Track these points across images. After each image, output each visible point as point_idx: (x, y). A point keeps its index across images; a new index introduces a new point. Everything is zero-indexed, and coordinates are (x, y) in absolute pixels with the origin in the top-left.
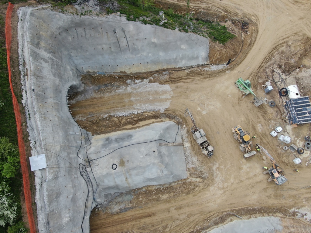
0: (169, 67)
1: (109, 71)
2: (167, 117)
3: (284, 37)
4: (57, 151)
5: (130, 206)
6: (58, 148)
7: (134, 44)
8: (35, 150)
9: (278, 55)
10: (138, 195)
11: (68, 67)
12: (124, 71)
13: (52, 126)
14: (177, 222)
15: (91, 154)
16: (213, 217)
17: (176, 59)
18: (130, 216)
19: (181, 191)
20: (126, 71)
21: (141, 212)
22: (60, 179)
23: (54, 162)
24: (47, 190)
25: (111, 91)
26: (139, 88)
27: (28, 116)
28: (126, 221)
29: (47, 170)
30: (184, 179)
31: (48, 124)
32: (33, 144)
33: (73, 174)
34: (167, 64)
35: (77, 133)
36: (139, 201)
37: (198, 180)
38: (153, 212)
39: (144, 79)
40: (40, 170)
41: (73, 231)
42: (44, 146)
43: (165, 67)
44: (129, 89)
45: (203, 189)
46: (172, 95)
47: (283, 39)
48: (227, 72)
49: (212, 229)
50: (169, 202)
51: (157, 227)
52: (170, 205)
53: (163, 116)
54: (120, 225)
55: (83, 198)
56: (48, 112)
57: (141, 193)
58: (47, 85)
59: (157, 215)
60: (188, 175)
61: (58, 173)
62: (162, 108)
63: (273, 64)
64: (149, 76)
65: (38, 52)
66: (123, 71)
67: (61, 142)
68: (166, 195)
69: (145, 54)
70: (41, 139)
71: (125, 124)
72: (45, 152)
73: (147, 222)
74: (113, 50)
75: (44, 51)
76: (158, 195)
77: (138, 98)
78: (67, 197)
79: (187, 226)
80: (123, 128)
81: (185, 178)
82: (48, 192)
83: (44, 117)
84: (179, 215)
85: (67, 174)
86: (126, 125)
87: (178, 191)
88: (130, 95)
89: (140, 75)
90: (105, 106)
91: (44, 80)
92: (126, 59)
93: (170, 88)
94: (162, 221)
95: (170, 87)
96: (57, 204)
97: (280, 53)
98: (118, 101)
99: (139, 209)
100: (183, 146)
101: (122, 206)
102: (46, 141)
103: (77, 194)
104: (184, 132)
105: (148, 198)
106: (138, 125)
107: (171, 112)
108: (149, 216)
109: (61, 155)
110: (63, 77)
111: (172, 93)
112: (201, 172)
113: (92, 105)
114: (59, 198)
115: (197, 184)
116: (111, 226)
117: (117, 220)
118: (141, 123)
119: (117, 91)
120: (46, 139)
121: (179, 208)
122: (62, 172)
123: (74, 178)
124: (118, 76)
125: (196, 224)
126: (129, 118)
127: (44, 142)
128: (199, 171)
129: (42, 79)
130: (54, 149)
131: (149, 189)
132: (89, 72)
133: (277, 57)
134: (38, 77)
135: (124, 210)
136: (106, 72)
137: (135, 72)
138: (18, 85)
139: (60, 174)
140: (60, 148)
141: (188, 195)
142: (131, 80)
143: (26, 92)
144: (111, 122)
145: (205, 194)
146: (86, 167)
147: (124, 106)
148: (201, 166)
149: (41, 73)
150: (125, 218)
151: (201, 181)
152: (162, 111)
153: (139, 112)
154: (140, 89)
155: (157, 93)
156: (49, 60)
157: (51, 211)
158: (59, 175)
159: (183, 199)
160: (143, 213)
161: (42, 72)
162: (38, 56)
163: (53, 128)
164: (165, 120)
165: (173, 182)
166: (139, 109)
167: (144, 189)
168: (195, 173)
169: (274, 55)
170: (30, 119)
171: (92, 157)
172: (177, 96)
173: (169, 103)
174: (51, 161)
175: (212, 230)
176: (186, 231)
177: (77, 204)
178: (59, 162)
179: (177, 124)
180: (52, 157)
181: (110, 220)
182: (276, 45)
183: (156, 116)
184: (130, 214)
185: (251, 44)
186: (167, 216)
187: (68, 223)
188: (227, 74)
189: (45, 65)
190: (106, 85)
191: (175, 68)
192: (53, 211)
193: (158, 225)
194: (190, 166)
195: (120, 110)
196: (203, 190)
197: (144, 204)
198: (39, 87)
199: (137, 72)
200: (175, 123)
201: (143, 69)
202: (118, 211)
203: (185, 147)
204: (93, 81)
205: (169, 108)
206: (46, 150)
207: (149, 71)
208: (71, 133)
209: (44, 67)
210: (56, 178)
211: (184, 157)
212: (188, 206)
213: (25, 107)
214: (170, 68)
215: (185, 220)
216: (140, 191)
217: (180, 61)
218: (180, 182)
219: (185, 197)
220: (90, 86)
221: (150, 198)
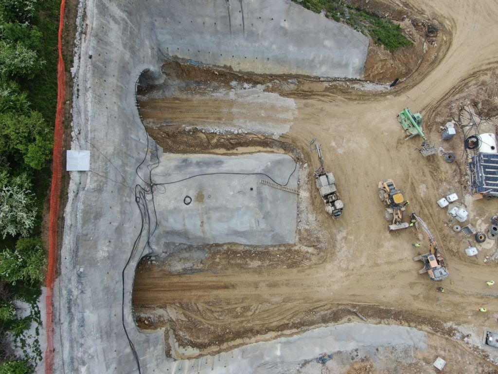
0: (300, 72)
1: (207, 61)
2: (282, 147)
3: (491, 61)
4: (109, 153)
5: (200, 268)
6: (110, 149)
7: (252, 25)
8: (78, 143)
9: (476, 86)
10: (214, 255)
11: (147, 42)
12: (230, 66)
13: (108, 117)
14: (266, 306)
15: (156, 175)
16: (323, 308)
17: (313, 61)
18: (197, 282)
19: (281, 262)
20: (233, 66)
21: (215, 279)
22: (105, 195)
23: (100, 167)
24: (84, 203)
25: (205, 93)
26: (247, 96)
27: (76, 92)
28: (189, 288)
29: (89, 174)
30: (290, 245)
31: (102, 111)
32: (76, 134)
33: (126, 195)
34: (298, 67)
35: (141, 141)
36: (214, 263)
37: (311, 250)
38: (232, 283)
39: (257, 84)
40: (79, 171)
41: (109, 273)
42: (91, 140)
43: (294, 72)
44: (232, 95)
45: (316, 264)
46: (295, 116)
47: (489, 64)
48: (388, 97)
49: (318, 327)
50: (260, 274)
51: (234, 306)
52: (261, 279)
53: (276, 145)
54: (180, 292)
55: (133, 235)
56: (105, 94)
57: (219, 251)
58: (112, 56)
59: (237, 288)
60: (297, 239)
61: (103, 184)
62: (277, 131)
63: (464, 98)
64: (266, 81)
65: (107, 5)
66: (228, 65)
67: (117, 143)
68: (257, 262)
69: (266, 44)
70: (89, 129)
71: (217, 146)
72: (91, 148)
73: (221, 296)
74: (219, 28)
75: (116, 6)
76: (245, 259)
77: (244, 111)
78: (110, 223)
79: (280, 315)
80: (212, 151)
81: (292, 242)
82: (85, 207)
83: (99, 100)
84: (271, 295)
85: (116, 192)
86: (217, 148)
87: (276, 259)
88: (231, 103)
89: (252, 77)
90: (190, 113)
91: (108, 48)
92: (236, 46)
93: (295, 105)
94: (245, 299)
95: (295, 103)
96: (94, 227)
97: (479, 84)
98: (212, 109)
99: (213, 275)
100: (298, 195)
101: (188, 265)
102: (96, 134)
103: (124, 225)
104: (303, 174)
105: (229, 262)
106: (235, 151)
107: (289, 141)
108: (225, 287)
109: (112, 161)
110: (137, 53)
111: (296, 112)
112: (317, 238)
113: (172, 108)
114: (98, 221)
115: (308, 255)
116: (165, 291)
117: (177, 284)
118: (241, 149)
119: (213, 94)
120: (96, 132)
121: (272, 285)
122: (110, 187)
123: (126, 201)
124: (218, 72)
125: (295, 314)
126: (223, 138)
127: (93, 134)
128: (315, 236)
129: (106, 46)
130: (104, 150)
131: (234, 248)
132: (176, 57)
133: (473, 89)
134: (100, 41)
135: (189, 272)
136: (202, 63)
137: (246, 71)
138: (70, 45)
139: (107, 187)
140: (113, 150)
141: (290, 269)
142: (237, 83)
143: (80, 58)
144: (195, 138)
145: (317, 272)
146: (146, 192)
147: (220, 119)
148: (320, 229)
149: (106, 37)
150: (188, 284)
151: (315, 252)
152: (276, 137)
153: (240, 131)
154: (248, 98)
155: (273, 108)
156: (121, 22)
157: (83, 235)
158: (105, 189)
159: (282, 274)
160: (218, 282)
161: (107, 35)
162: (106, 10)
163: (108, 119)
164: (278, 152)
165: (272, 246)
166: (241, 128)
167: (225, 248)
168: (309, 238)
169: (470, 85)
170: (78, 97)
171: (157, 179)
172: (303, 119)
173: (289, 127)
174: (97, 164)
175: (317, 329)
176: (277, 321)
177: (123, 239)
178: (108, 171)
179: (295, 160)
180: (100, 159)
181: (165, 282)
182: (476, 70)
183: (266, 143)
184: (197, 278)
185: (436, 62)
186: (252, 293)
187: (104, 259)
188: (388, 99)
189: (113, 26)
190: (198, 83)
191: (308, 77)
192: (87, 235)
193: (236, 304)
194: (303, 226)
195: (212, 123)
196: (315, 266)
197: (222, 269)
198: (99, 55)
199: (249, 70)
200: (293, 158)
201: (259, 69)
202: (181, 271)
203: (300, 196)
204: (180, 73)
205: (287, 134)
206: (93, 146)
207: (268, 73)
208: (133, 136)
209: (112, 29)
210: (99, 190)
211: (295, 212)
212: (287, 285)
213: (74, 78)
214: (301, 75)
215: (279, 305)
216: (219, 248)
217: (318, 65)
218: (283, 248)
219: (286, 271)
220: (174, 80)
221: (232, 262)
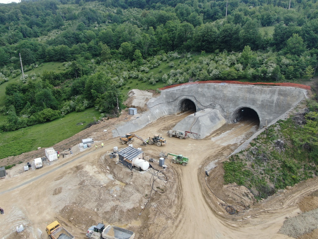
6: (225, 92)
22: (213, 90)
47: (180, 221)
75: (277, 98)
78: (206, 92)
85: (213, 94)
111: (218, 144)
122: (215, 92)
130: (225, 90)
133: (172, 197)
152: (212, 138)
156: (271, 99)
162: (273, 93)
173: (213, 141)
198: (255, 90)
